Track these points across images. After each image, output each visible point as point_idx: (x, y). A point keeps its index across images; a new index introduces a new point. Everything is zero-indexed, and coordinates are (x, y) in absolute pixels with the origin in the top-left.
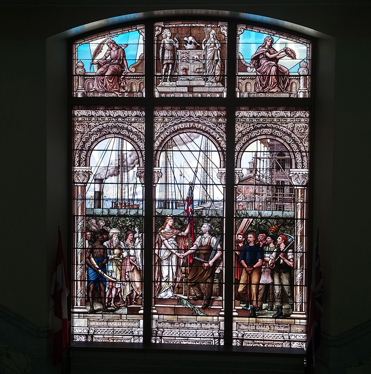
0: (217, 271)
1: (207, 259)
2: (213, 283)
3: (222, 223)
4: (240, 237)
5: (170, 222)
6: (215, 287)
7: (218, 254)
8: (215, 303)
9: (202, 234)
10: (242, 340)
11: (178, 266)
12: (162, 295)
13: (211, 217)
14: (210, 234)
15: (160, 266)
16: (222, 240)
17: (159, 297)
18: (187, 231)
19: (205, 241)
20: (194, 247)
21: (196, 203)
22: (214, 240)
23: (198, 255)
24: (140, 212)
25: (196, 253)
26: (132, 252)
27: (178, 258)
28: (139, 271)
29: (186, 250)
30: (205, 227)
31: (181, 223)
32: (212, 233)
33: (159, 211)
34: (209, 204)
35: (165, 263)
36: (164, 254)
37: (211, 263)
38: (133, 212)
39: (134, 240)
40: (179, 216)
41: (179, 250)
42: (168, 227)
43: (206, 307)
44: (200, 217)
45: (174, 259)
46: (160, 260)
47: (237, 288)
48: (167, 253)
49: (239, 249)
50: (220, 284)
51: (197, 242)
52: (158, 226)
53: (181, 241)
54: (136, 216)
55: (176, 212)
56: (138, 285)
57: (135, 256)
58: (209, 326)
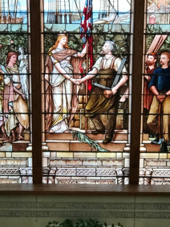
0: (122, 100)
1: (110, 86)
2: (116, 114)
3: (127, 40)
4: (151, 59)
5: (63, 40)
6: (119, 119)
7: (124, 79)
8: (119, 137)
9: (103, 55)
10: (150, 178)
11: (73, 94)
12: (55, 129)
13: (115, 34)
14: (113, 54)
15: (52, 95)
16: (127, 62)
17: (51, 131)
18: (84, 51)
19: (107, 64)
20: (94, 71)
21: (95, 16)
22: (118, 62)
23: (99, 81)
24: (25, 28)
25: (97, 78)
26: (15, 78)
27: (73, 84)
28: (25, 101)
29: (83, 74)
30: (108, 46)
31: (77, 42)
32: (115, 53)
33: (49, 26)
34: (111, 17)
35: (57, 91)
36: (56, 80)
37: (114, 90)
38: (15, 28)
39: (17, 62)
40: (74, 33)
41: (74, 74)
42: (60, 47)
43: (108, 142)
44: (102, 33)
45: (68, 85)
46: (51, 88)
47: (145, 119)
48: (60, 79)
49: (150, 73)
50: (125, 115)
51: (97, 65)
52: (48, 45)
53: (77, 64)
54: (20, 34)
55: (71, 28)
56: (24, 117)
57: (20, 83)
58: (111, 163)
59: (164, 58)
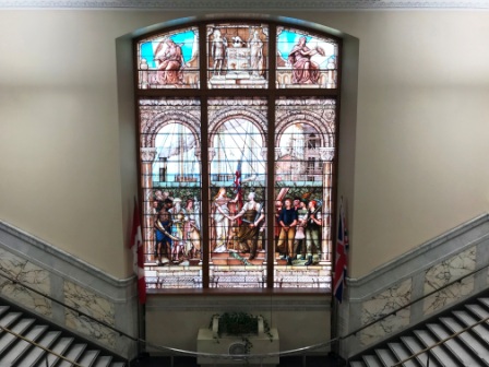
1: (253, 221)
2: (257, 239)
3: (264, 192)
4: (279, 203)
5: (222, 192)
6: (260, 243)
8: (260, 255)
9: (248, 201)
10: (281, 283)
11: (229, 227)
12: (218, 250)
13: (256, 188)
14: (255, 200)
15: (215, 227)
17: (215, 252)
18: (237, 199)
19: (251, 207)
21: (243, 176)
22: (258, 206)
24: (198, 184)
26: (192, 217)
27: (230, 220)
28: (198, 232)
30: (251, 195)
31: (231, 193)
32: (256, 200)
33: (213, 183)
34: (254, 177)
35: (219, 224)
36: (218, 217)
37: (256, 223)
38: (192, 185)
39: (193, 207)
40: (230, 187)
41: (230, 214)
42: (220, 197)
43: (252, 258)
44: (247, 187)
45: (226, 221)
47: (277, 243)
48: (221, 217)
49: (279, 212)
50: (263, 240)
51: (245, 207)
53: (232, 207)
54: (195, 188)
55: (228, 184)
56: (197, 243)
57: (194, 220)
59: (288, 203)
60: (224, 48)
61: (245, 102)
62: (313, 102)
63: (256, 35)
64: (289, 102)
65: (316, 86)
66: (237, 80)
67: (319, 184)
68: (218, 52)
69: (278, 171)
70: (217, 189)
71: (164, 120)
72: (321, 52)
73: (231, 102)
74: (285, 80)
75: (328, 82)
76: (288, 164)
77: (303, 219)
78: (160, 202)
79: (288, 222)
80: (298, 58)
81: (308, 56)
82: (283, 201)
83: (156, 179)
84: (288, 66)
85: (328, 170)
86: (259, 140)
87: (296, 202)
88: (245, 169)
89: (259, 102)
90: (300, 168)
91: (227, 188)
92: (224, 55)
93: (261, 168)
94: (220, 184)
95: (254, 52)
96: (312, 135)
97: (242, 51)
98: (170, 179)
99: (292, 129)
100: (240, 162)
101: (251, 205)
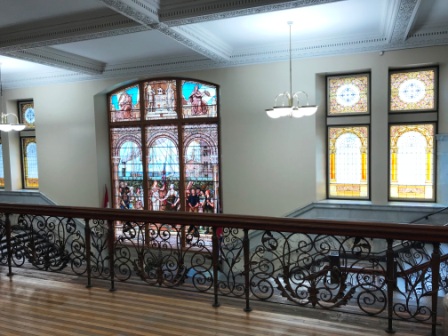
1: (173, 202)
4: (188, 191)
5: (156, 183)
7: (178, 200)
9: (170, 190)
11: (160, 206)
13: (174, 181)
15: (152, 206)
18: (164, 188)
19: (172, 194)
20: (167, 196)
21: (167, 174)
23: (169, 201)
24: (142, 179)
26: (139, 198)
27: (160, 202)
30: (172, 186)
32: (175, 189)
33: (151, 178)
34: (173, 174)
35: (154, 204)
36: (154, 200)
37: (175, 204)
38: (139, 178)
39: (140, 192)
41: (160, 198)
42: (155, 186)
44: (169, 181)
45: (158, 202)
46: (152, 203)
49: (188, 197)
51: (168, 193)
53: (161, 193)
54: (140, 181)
55: (159, 178)
57: (141, 200)
59: (193, 191)
60: (153, 96)
61: (166, 127)
62: (205, 126)
63: (170, 86)
64: (191, 126)
65: (205, 116)
66: (161, 115)
67: (211, 179)
68: (151, 98)
69: (187, 171)
70: (152, 182)
71: (124, 139)
72: (208, 94)
73: (158, 128)
74: (188, 113)
75: (212, 113)
76: (192, 166)
77: (202, 202)
78: (123, 189)
79: (194, 204)
80: (194, 99)
81: (200, 97)
82: (190, 190)
83: (121, 175)
84: (189, 104)
85: (216, 170)
86: (175, 151)
87: (198, 191)
88: (168, 170)
89: (173, 127)
90: (199, 168)
91: (158, 181)
92: (154, 99)
93: (177, 169)
94: (154, 178)
95: (169, 97)
96: (205, 147)
97: (163, 97)
98: (128, 175)
99: (193, 143)
100: (165, 164)
101: (172, 192)
